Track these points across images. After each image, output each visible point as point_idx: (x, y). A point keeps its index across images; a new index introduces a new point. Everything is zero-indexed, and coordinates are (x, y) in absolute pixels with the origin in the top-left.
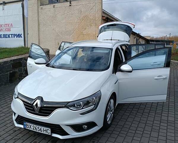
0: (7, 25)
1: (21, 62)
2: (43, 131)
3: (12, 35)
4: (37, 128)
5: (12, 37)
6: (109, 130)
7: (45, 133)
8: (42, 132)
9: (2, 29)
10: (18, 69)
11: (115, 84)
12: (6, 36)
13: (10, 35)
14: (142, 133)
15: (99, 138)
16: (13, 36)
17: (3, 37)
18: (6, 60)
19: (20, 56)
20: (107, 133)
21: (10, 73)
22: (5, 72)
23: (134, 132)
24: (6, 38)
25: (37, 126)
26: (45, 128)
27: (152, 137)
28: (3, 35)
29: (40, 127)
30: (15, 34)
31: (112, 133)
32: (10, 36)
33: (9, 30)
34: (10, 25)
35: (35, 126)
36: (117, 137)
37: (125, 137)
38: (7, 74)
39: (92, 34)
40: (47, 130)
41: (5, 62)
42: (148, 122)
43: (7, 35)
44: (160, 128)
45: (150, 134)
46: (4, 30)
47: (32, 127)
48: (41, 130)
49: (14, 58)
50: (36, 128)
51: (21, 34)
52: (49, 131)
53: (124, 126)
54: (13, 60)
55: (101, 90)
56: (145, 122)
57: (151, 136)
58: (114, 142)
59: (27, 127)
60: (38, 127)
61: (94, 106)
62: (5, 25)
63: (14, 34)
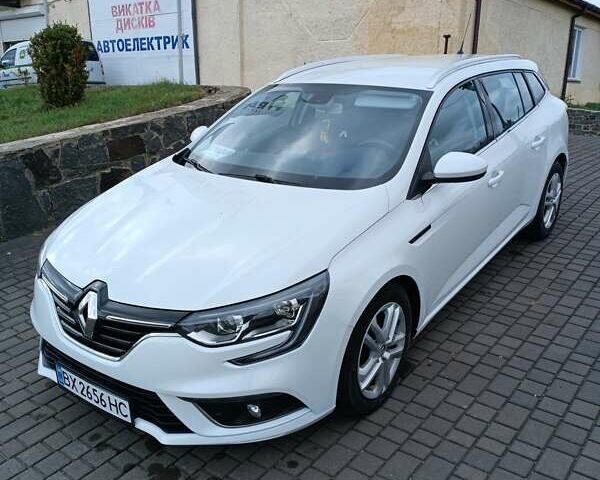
0: (144, 6)
1: (142, 135)
2: (108, 405)
3: (158, 38)
4: (90, 390)
5: (159, 48)
6: (371, 422)
7: (114, 412)
8: (107, 409)
9: (128, 20)
10: (129, 163)
11: (411, 242)
12: (142, 44)
13: (152, 39)
14: (500, 452)
15: (320, 451)
16: (162, 41)
17: (132, 47)
18: (89, 129)
19: (140, 116)
20: (357, 430)
21: (103, 175)
22: (86, 171)
23: (468, 441)
24: (127, 50)
25: (92, 387)
26: (114, 398)
27: (539, 473)
28: (134, 40)
29: (100, 391)
30: (168, 38)
31: (379, 435)
32: (155, 42)
33: (151, 24)
34: (152, 6)
35: (86, 384)
36: (391, 456)
37: (422, 456)
38: (95, 179)
39: (426, 27)
40: (120, 403)
41: (87, 139)
42: (546, 403)
43: (145, 41)
44: (589, 435)
45: (537, 460)
46: (136, 23)
47: (79, 386)
48: (102, 400)
49: (116, 124)
50: (88, 393)
51: (187, 36)
52: (126, 410)
53: (438, 412)
54: (114, 130)
55: (329, 270)
56: (532, 402)
57: (538, 468)
58: (371, 477)
59: (67, 382)
60: (94, 390)
61: (289, 332)
62: (139, 7)
63: (165, 37)
